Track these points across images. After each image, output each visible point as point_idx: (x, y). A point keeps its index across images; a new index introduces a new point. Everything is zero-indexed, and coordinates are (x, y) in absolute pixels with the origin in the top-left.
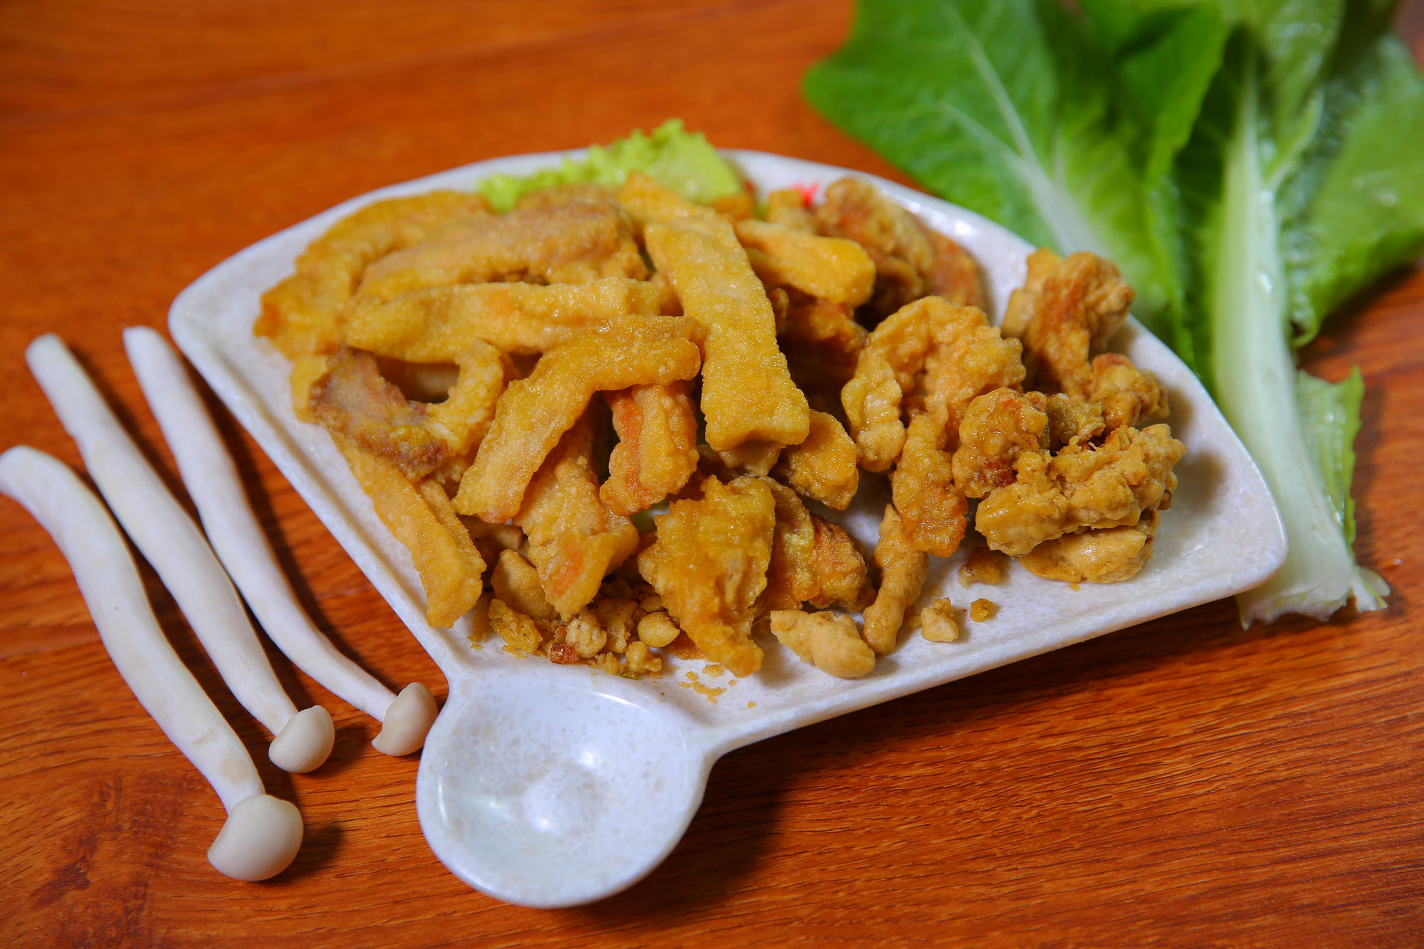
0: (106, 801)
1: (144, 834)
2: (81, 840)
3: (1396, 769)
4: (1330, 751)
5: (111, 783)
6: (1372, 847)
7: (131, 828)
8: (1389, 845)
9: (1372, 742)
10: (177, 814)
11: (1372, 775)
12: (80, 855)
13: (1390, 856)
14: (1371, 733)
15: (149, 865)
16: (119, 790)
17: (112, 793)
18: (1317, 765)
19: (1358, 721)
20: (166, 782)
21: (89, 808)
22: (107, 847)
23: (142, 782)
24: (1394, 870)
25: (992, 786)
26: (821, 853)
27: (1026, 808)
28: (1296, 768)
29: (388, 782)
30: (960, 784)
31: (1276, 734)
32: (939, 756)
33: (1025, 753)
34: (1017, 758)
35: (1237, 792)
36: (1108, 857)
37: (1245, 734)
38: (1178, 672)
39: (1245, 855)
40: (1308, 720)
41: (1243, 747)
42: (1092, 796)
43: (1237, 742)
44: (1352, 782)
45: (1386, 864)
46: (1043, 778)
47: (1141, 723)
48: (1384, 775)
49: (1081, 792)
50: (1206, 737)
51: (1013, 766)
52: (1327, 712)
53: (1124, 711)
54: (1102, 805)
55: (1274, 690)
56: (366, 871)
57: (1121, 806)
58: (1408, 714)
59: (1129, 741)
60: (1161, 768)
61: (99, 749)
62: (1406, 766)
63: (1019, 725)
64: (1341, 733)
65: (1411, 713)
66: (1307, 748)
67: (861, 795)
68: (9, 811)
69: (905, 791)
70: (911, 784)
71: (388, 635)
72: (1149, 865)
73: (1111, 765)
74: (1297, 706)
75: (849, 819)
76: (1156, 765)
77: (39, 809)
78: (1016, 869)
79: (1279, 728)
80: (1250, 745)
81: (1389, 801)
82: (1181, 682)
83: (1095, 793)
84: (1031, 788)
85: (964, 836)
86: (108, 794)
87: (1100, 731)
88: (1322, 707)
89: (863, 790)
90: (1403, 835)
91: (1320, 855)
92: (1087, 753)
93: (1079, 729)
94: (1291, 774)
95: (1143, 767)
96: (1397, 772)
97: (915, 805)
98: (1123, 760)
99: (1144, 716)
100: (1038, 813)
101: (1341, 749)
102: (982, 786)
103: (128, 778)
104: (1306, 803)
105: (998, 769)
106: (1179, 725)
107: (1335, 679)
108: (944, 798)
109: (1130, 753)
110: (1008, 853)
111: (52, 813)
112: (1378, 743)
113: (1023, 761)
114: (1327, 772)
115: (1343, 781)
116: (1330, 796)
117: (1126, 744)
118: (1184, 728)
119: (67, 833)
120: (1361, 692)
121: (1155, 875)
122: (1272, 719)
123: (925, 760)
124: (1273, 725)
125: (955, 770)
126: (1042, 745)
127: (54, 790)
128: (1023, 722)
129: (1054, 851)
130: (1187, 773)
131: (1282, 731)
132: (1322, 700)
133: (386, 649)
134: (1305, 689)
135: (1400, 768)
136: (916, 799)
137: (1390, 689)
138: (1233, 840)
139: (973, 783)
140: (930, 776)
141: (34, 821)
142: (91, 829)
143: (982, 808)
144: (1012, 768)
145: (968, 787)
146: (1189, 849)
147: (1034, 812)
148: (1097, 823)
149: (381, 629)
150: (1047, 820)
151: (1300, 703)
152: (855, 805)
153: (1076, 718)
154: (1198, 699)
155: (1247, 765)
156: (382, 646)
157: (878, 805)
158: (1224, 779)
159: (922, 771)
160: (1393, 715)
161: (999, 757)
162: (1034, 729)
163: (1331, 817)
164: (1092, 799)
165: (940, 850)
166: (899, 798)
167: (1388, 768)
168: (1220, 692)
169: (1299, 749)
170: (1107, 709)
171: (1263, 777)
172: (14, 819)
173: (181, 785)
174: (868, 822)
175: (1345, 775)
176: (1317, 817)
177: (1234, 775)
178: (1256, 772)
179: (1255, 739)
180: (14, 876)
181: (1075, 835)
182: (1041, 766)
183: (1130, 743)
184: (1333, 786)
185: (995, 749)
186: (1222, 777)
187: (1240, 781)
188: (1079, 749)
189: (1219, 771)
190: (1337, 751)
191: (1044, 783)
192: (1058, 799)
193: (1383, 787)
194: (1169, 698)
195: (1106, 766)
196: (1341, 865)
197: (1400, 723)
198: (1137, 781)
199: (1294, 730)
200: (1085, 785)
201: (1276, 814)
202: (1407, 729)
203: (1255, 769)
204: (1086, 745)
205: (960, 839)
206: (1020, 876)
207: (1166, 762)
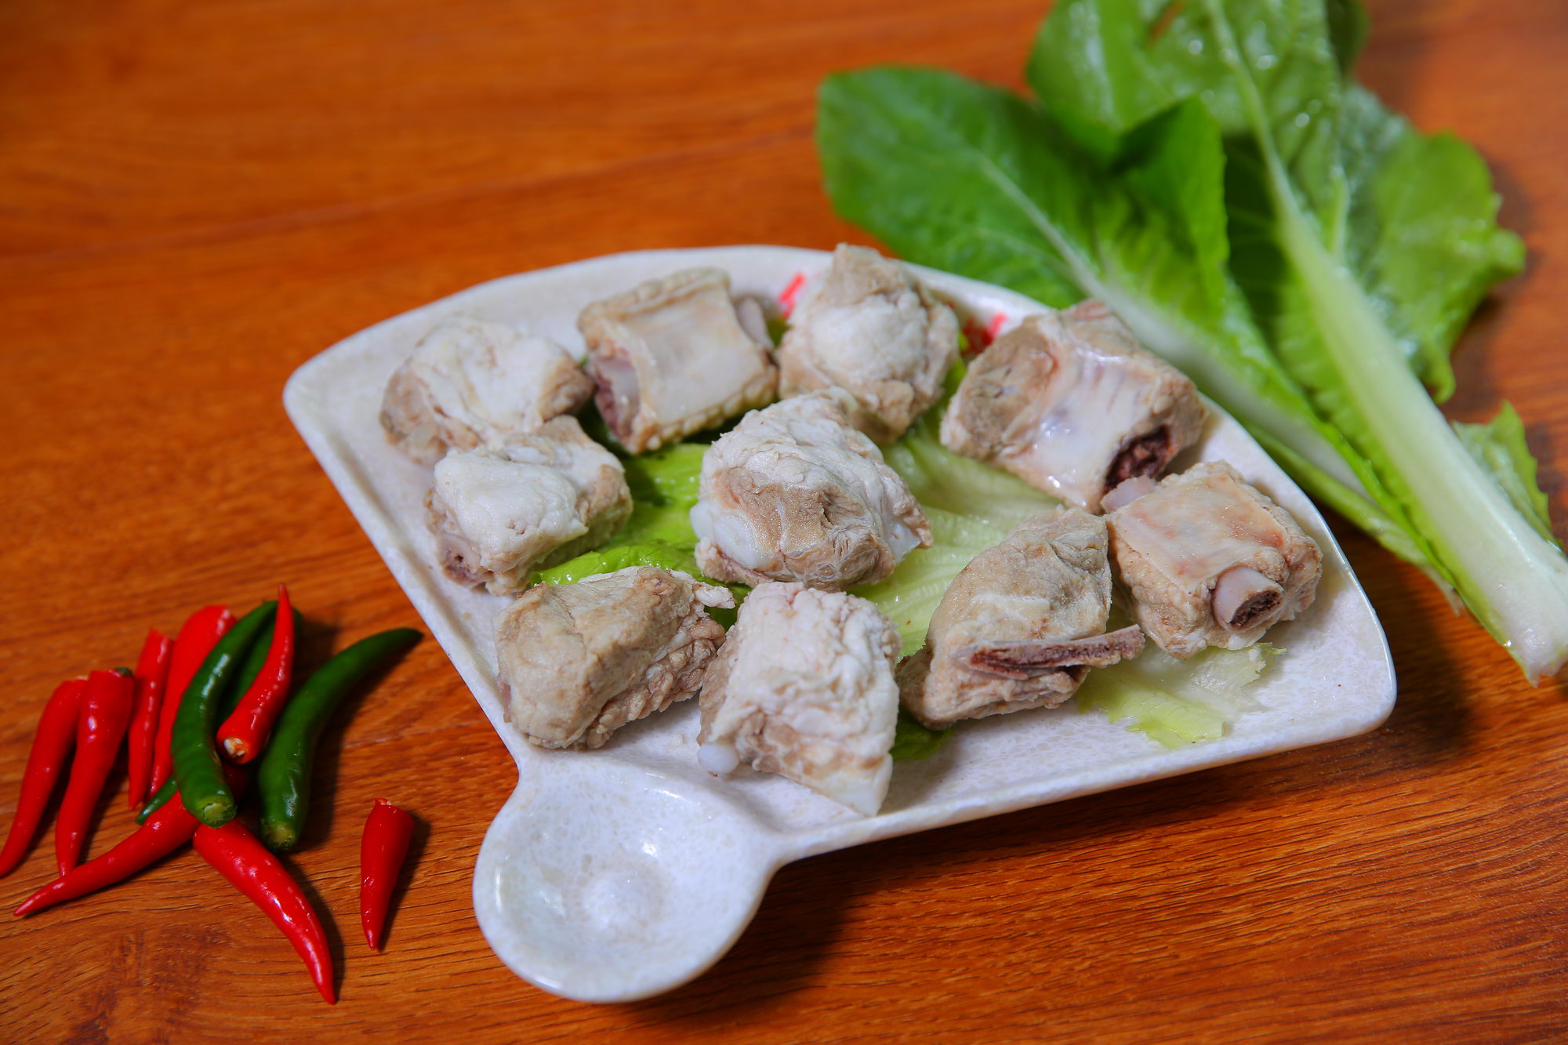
0: (126, 955)
1: (166, 989)
2: (100, 996)
3: (1464, 918)
4: (1396, 900)
5: (132, 937)
6: (1437, 998)
7: (152, 983)
8: (1456, 996)
9: (1438, 891)
10: (200, 969)
11: (1439, 924)
12: (99, 1012)
13: (1456, 1008)
14: (1439, 881)
15: (170, 1021)
16: (140, 945)
17: (133, 948)
18: (1382, 914)
19: (1426, 869)
20: (189, 936)
21: (109, 963)
22: (126, 1004)
23: (163, 936)
24: (1461, 1022)
25: (1044, 937)
26: (865, 1007)
27: (1079, 959)
28: (1360, 917)
29: (418, 935)
30: (1010, 935)
31: (1340, 882)
32: (989, 906)
33: (1079, 903)
34: (1071, 908)
35: (1298, 943)
36: (1163, 1010)
37: (1307, 882)
38: (1240, 818)
39: (1305, 1008)
40: (1374, 867)
41: (1305, 896)
42: (1148, 946)
43: (1299, 891)
44: (1418, 931)
45: (1452, 1017)
46: (1097, 928)
47: (1199, 871)
48: (1451, 924)
49: (1136, 942)
50: (1268, 885)
51: (1066, 916)
52: (1393, 859)
53: (1183, 859)
54: (1157, 957)
55: (1339, 837)
56: (394, 1026)
57: (1177, 957)
58: (1477, 861)
59: (1187, 889)
60: (1220, 918)
61: (121, 902)
62: (1475, 915)
63: (1073, 874)
64: (1408, 881)
65: (1481, 860)
66: (1373, 896)
67: (908, 946)
68: (27, 966)
69: (954, 943)
70: (959, 935)
71: (421, 783)
72: (1206, 1018)
73: (1168, 915)
74: (1361, 853)
75: (896, 971)
76: (1214, 915)
77: (58, 964)
78: (1067, 1022)
79: (1344, 876)
80: (1313, 894)
81: (1456, 951)
82: (1242, 829)
83: (1150, 943)
84: (1084, 939)
85: (1014, 988)
86: (129, 949)
87: (1157, 880)
88: (1388, 854)
89: (910, 942)
90: (1471, 987)
91: (1384, 1007)
92: (1143, 902)
93: (1135, 877)
94: (1356, 923)
95: (1201, 916)
96: (1465, 922)
97: (963, 956)
98: (1180, 909)
99: (1202, 864)
100: (1091, 964)
101: (1408, 898)
102: (1033, 936)
103: (150, 931)
104: (1369, 953)
105: (1050, 919)
106: (1239, 874)
107: (1402, 825)
108: (995, 950)
109: (1188, 902)
110: (1059, 1006)
111: (71, 968)
112: (1446, 891)
113: (1076, 911)
114: (1392, 922)
115: (1409, 931)
116: (1395, 946)
117: (1184, 893)
118: (1245, 876)
119: (87, 989)
120: (1429, 839)
121: (1211, 1028)
122: (1336, 867)
123: (975, 911)
124: (1337, 874)
125: (1005, 921)
126: (1096, 895)
127: (74, 945)
128: (1077, 870)
129: (1107, 1004)
130: (1247, 923)
131: (1346, 879)
132: (1388, 848)
133: (418, 799)
134: (1370, 836)
135: (1469, 917)
136: (963, 951)
137: (1459, 835)
138: (1294, 992)
139: (1024, 934)
140: (980, 926)
141: (53, 977)
142: (111, 985)
143: (1033, 960)
144: (1065, 919)
145: (1018, 938)
146: (1247, 1001)
147: (1087, 964)
148: (1152, 974)
149: (413, 777)
150: (1100, 971)
151: (1366, 850)
152: (902, 957)
153: (1132, 867)
154: (1259, 847)
155: (1309, 915)
156: (415, 795)
157: (925, 957)
158: (1285, 929)
159: (971, 922)
160: (1461, 862)
161: (1052, 907)
162: (1088, 878)
163: (1396, 968)
164: (1147, 950)
165: (988, 1003)
166: (947, 949)
167: (1457, 917)
168: (1281, 840)
169: (1364, 897)
170: (1164, 858)
171: (1326, 927)
172: (32, 974)
173: (204, 939)
174: (914, 974)
175: (1412, 924)
176: (1382, 968)
177: (1295, 924)
178: (1318, 921)
179: (1318, 888)
180: (31, 1033)
181: (1129, 987)
182: (1096, 915)
183: (1189, 892)
184: (1399, 936)
185: (1047, 899)
186: (1283, 927)
187: (1302, 931)
188: (1134, 898)
189: (1281, 920)
190: (1403, 900)
191: (1098, 934)
192: (1112, 950)
193: (1451, 937)
194: (1229, 845)
195: (1163, 916)
196: (1405, 1017)
197: (1470, 871)
198: (1194, 931)
199: (1359, 877)
200: (1141, 936)
201: (1338, 965)
202: (1476, 877)
203: (1317, 918)
204: (1143, 895)
205: (1010, 991)
206: (1072, 1029)
207: (1225, 911)
